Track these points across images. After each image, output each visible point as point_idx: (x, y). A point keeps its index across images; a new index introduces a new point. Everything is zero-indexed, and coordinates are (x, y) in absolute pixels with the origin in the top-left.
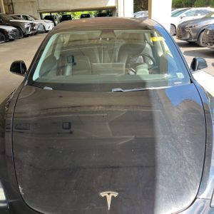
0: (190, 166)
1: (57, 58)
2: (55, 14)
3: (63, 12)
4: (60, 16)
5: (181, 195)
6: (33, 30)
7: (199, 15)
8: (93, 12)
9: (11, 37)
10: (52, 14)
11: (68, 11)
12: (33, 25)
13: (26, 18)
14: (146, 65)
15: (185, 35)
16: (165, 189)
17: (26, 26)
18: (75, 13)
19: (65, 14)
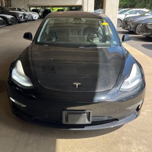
0: (113, 77)
1: (48, 33)
2: (39, 8)
3: (45, 7)
4: (42, 10)
5: (107, 85)
6: (24, 18)
7: (138, 13)
8: (66, 8)
9: (10, 23)
10: (37, 8)
11: (49, 7)
12: (25, 15)
13: (20, 10)
14: (98, 38)
15: (127, 27)
16: (101, 83)
17: (20, 16)
18: (54, 8)
19: (46, 8)
